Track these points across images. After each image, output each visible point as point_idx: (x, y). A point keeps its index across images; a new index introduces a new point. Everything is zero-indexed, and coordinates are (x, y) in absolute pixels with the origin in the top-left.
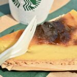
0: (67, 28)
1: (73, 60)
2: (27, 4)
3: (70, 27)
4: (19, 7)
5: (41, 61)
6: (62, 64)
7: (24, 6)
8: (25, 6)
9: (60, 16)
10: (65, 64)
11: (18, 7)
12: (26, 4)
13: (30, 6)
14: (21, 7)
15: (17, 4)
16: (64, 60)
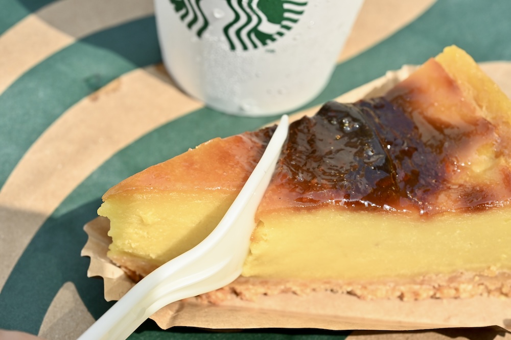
0: (426, 133)
1: (452, 280)
2: (243, 19)
3: (439, 127)
4: (206, 34)
5: (304, 285)
6: (401, 297)
7: (226, 30)
8: (232, 32)
9: (390, 75)
10: (416, 296)
11: (200, 33)
12: (237, 18)
13: (255, 30)
14: (214, 35)
15: (195, 19)
16: (412, 280)
